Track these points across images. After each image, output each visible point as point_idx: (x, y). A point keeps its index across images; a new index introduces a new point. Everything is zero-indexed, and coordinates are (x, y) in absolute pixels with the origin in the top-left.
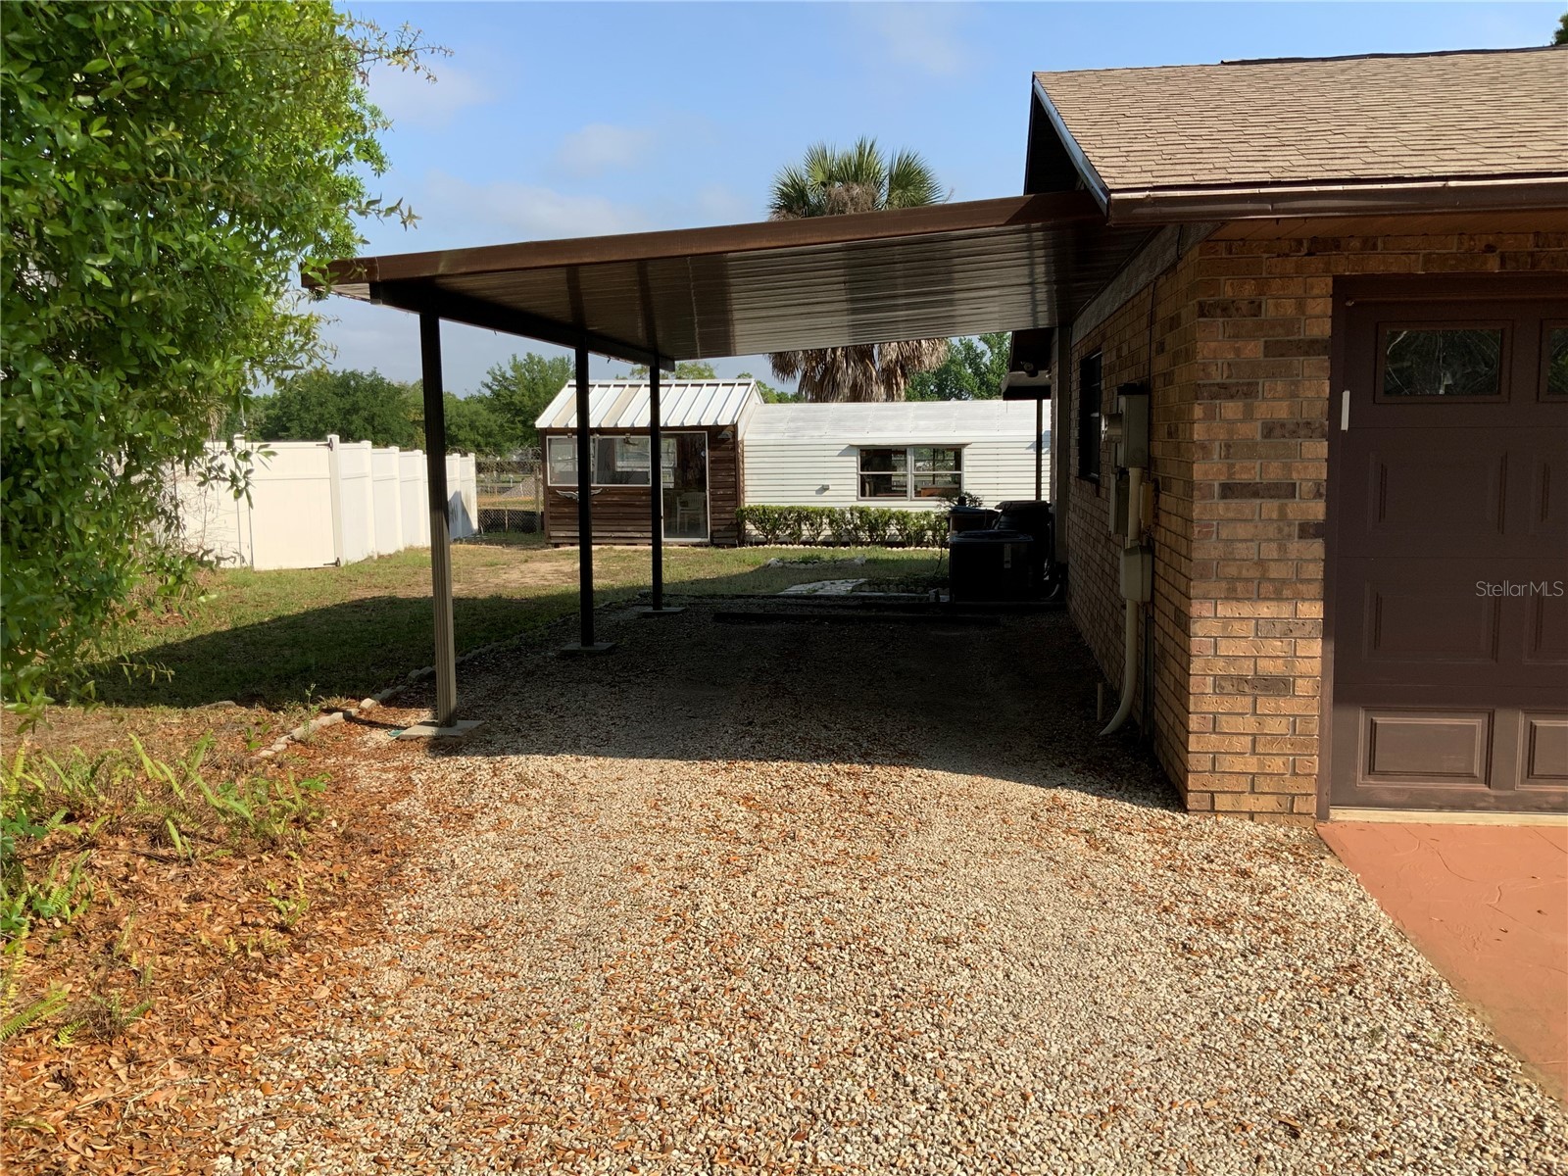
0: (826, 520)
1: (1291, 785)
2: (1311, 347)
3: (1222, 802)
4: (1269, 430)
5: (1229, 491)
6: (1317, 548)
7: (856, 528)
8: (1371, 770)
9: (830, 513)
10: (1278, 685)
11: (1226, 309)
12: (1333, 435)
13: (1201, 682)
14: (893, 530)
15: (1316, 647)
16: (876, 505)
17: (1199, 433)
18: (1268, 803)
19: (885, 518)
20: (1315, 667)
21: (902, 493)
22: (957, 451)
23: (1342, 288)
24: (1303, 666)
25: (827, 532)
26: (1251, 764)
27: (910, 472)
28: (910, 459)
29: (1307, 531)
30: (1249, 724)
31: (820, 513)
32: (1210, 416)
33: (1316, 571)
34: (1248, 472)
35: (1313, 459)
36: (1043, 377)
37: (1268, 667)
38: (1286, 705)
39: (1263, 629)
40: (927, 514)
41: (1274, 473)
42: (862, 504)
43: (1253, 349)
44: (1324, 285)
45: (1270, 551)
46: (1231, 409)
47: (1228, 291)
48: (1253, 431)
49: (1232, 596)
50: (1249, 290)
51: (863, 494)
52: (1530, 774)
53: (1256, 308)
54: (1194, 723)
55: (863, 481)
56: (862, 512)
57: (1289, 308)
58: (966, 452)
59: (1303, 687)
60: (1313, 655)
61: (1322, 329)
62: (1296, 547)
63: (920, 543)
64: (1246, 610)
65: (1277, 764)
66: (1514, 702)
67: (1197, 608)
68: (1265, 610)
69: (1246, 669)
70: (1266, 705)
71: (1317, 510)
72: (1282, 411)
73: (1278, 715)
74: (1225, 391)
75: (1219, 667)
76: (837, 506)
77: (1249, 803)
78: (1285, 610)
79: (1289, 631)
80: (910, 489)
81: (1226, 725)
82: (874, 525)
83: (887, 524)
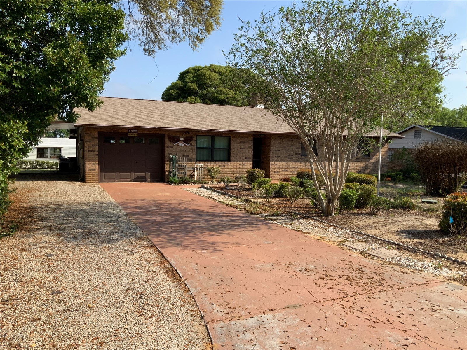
0: (29, 163)
1: (96, 179)
2: (96, 138)
3: (89, 181)
4: (92, 145)
5: (89, 151)
6: (97, 156)
7: (36, 165)
8: (105, 179)
9: (30, 162)
10: (94, 170)
11: (87, 134)
12: (99, 146)
13: (86, 169)
14: (45, 166)
15: (98, 166)
16: (41, 160)
17: (85, 145)
18: (94, 181)
19: (43, 163)
20: (98, 168)
21: (47, 157)
22: (60, 149)
23: (99, 133)
24: (97, 168)
25: (29, 166)
26: (92, 178)
27: (49, 154)
28: (49, 150)
29: (96, 155)
30: (91, 174)
31: (27, 162)
32: (86, 144)
33: (97, 159)
34: (91, 149)
35: (97, 148)
36: (76, 135)
37: (93, 168)
38: (95, 172)
39: (93, 164)
40: (53, 162)
41: (93, 149)
42: (38, 160)
43: (90, 138)
44: (97, 132)
45: (93, 157)
46: (89, 143)
47: (88, 132)
48: (91, 145)
49: (89, 161)
50: (90, 132)
51: (38, 158)
52: (120, 179)
53: (90, 134)
54: (86, 174)
55: (38, 155)
56: (38, 162)
57: (94, 134)
58: (62, 149)
59: (97, 170)
60: (97, 167)
61: (97, 136)
62: (95, 156)
63: (52, 168)
64: (91, 162)
65: (94, 178)
66: (118, 172)
67: (86, 162)
68: (93, 162)
69: (91, 168)
70: (93, 172)
71: (97, 153)
72: (93, 144)
73: (94, 173)
74: (88, 141)
75: (88, 168)
76: (32, 160)
77: (92, 181)
78: (95, 162)
79: (95, 164)
80: (49, 157)
81: (89, 174)
82: (41, 164)
83: (44, 164)
